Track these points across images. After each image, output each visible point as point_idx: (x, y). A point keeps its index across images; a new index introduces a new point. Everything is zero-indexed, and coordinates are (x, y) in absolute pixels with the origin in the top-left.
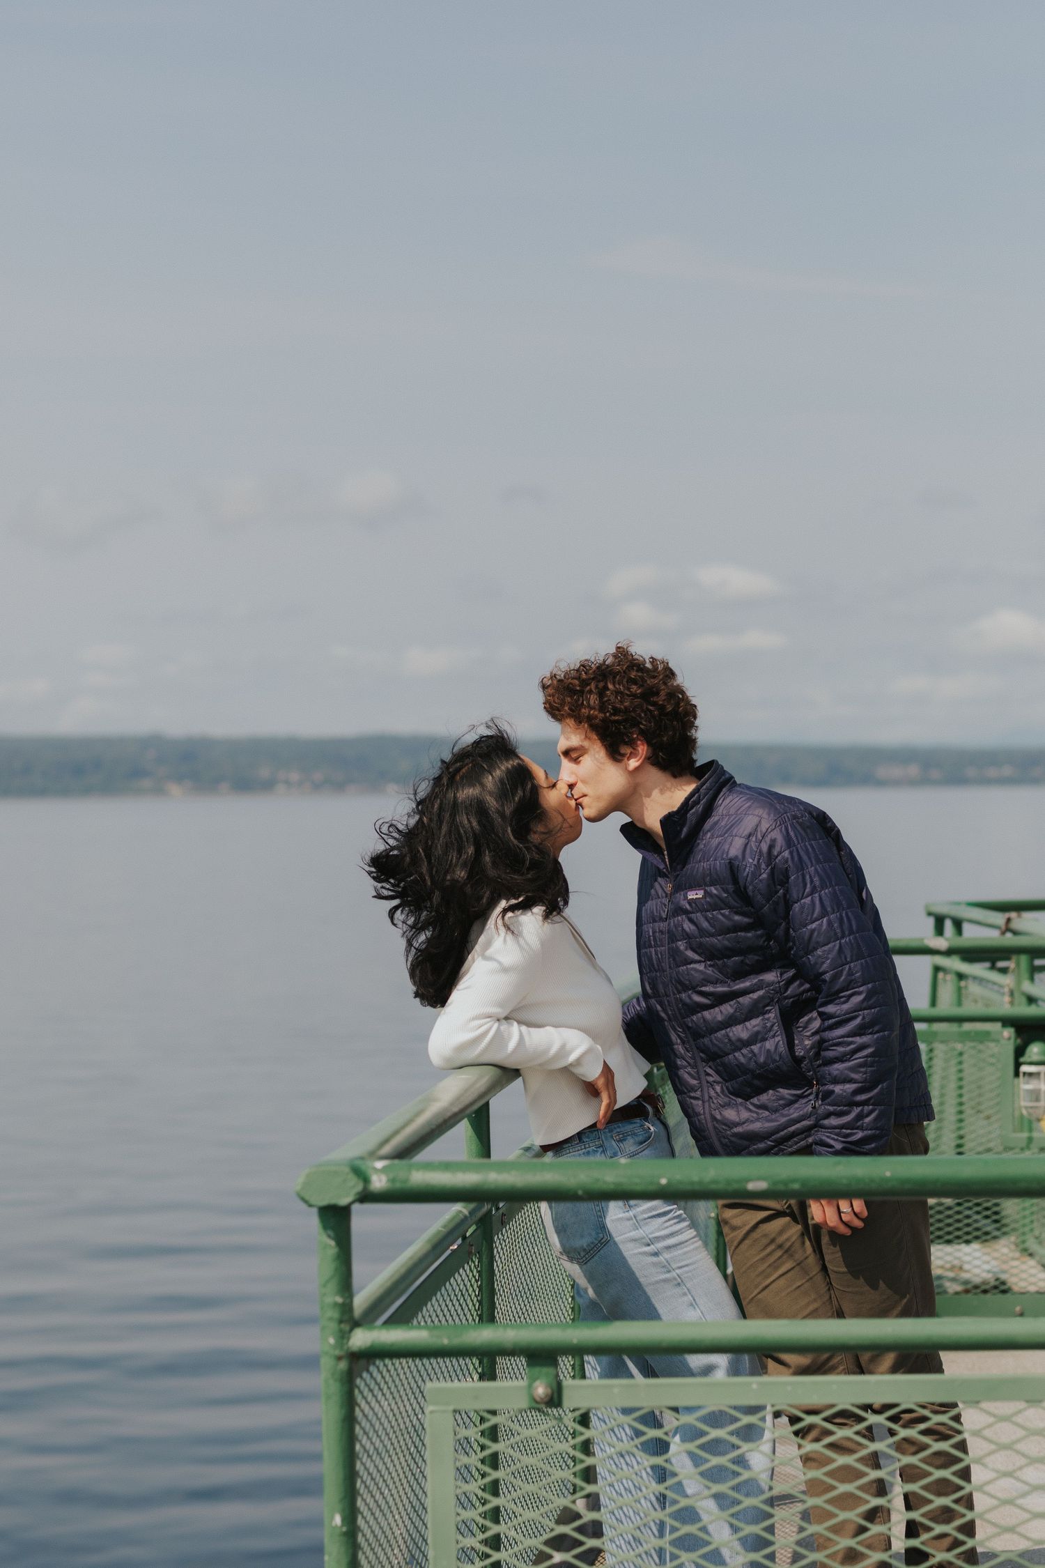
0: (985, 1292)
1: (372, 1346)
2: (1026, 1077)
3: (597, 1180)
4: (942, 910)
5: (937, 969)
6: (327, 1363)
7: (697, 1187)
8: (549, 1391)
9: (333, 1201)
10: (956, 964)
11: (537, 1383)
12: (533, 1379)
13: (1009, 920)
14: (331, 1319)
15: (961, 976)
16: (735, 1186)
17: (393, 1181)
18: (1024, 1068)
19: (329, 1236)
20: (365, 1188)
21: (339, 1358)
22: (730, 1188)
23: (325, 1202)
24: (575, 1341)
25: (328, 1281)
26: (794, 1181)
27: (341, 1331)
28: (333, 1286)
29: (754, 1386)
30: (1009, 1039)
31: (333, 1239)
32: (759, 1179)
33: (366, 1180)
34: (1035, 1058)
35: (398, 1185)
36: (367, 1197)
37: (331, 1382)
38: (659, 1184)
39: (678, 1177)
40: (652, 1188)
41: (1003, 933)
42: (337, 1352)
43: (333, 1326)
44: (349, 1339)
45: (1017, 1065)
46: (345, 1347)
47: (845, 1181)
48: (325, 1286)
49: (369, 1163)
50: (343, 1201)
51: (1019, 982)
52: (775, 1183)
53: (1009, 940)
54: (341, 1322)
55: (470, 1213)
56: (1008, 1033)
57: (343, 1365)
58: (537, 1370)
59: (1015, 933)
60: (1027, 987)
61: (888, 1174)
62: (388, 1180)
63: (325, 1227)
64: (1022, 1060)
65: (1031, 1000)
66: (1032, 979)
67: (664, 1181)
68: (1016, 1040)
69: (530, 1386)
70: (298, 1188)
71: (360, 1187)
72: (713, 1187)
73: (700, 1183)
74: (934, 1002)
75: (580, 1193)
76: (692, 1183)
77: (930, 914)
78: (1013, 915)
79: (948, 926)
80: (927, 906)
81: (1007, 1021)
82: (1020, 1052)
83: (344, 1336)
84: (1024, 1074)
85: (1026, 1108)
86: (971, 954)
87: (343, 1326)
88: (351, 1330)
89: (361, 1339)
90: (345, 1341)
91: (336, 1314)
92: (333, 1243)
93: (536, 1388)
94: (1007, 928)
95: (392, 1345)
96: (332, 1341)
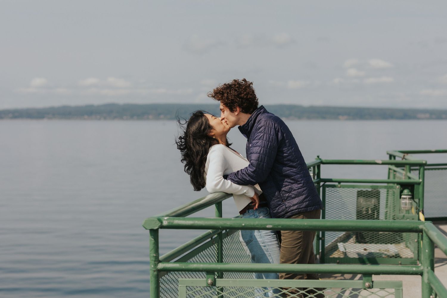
0: (391, 257)
1: (163, 268)
2: (403, 199)
3: (225, 224)
4: (391, 153)
5: (390, 169)
6: (151, 272)
7: (253, 226)
8: (212, 282)
9: (152, 228)
10: (393, 168)
11: (209, 279)
12: (208, 278)
13: (404, 156)
14: (152, 260)
15: (395, 171)
16: (263, 226)
17: (169, 223)
18: (403, 196)
19: (152, 238)
20: (161, 224)
21: (155, 271)
22: (262, 227)
23: (150, 228)
24: (219, 268)
25: (152, 250)
26: (279, 225)
27: (155, 264)
28: (153, 251)
29: (269, 282)
30: (398, 188)
31: (153, 238)
32: (270, 225)
33: (162, 222)
34: (406, 194)
35: (170, 224)
36: (162, 227)
37: (152, 277)
38: (242, 225)
39: (247, 223)
40: (240, 226)
41: (403, 159)
42: (154, 269)
43: (153, 262)
44: (157, 266)
45: (401, 195)
46: (156, 268)
47: (294, 226)
48: (151, 251)
49: (163, 218)
50: (156, 228)
51: (406, 173)
52: (274, 226)
53: (404, 161)
54: (155, 261)
55: (213, 232)
56: (398, 187)
57: (156, 273)
58: (209, 276)
59: (406, 159)
60: (409, 174)
61: (306, 224)
62: (168, 223)
63: (151, 235)
64: (402, 194)
65: (409, 178)
66: (410, 172)
67: (243, 225)
68: (400, 188)
69: (207, 280)
70: (143, 224)
71: (160, 224)
72: (257, 226)
73: (253, 225)
74: (389, 178)
75: (220, 227)
76: (251, 225)
77: (388, 154)
78: (406, 155)
79: (393, 158)
80: (387, 152)
81: (398, 183)
82: (401, 192)
83: (156, 265)
84: (403, 198)
85: (403, 207)
86: (398, 165)
87: (155, 262)
88: (158, 263)
89: (161, 266)
90: (156, 266)
91: (154, 259)
92: (153, 239)
93: (209, 280)
94: (404, 158)
95: (169, 268)
96: (153, 266)
